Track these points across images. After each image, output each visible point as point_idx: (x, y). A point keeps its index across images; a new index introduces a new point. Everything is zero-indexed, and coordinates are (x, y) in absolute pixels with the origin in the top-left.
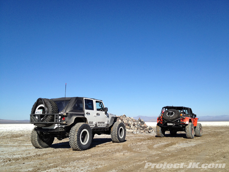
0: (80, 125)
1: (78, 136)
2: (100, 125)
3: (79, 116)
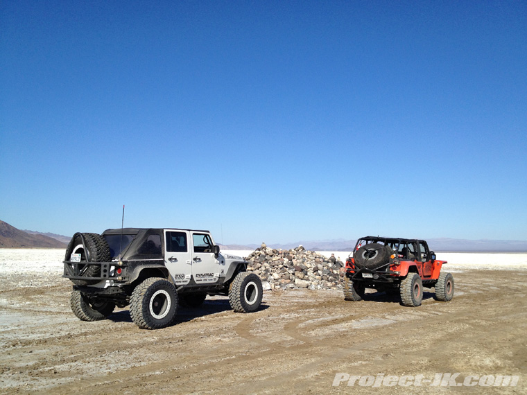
0: (151, 281)
1: (146, 303)
2: (202, 279)
3: (151, 266)
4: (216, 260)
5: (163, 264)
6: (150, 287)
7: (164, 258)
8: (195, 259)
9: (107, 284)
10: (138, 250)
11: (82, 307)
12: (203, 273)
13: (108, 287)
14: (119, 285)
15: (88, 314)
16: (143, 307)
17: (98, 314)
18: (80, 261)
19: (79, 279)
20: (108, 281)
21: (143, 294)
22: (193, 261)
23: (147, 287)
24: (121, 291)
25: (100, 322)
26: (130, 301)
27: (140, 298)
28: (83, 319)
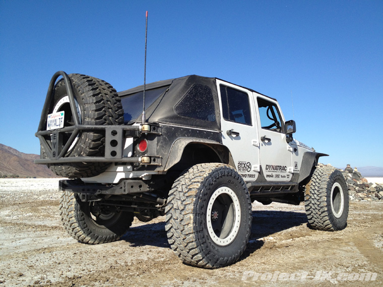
0: (203, 170)
1: (200, 213)
2: (274, 174)
3: (202, 141)
4: (288, 146)
5: (220, 141)
6: (207, 179)
7: (220, 129)
8: (263, 139)
9: (120, 174)
10: (177, 108)
11: (78, 221)
12: (275, 164)
13: (121, 180)
14: (144, 174)
15: (89, 233)
16: (195, 222)
17: (105, 231)
18: (62, 126)
19: (62, 164)
20: (120, 168)
21: (193, 192)
22: (261, 142)
23: (200, 179)
24: (146, 188)
25: (109, 246)
26: (167, 208)
27: (188, 201)
28: (82, 242)
